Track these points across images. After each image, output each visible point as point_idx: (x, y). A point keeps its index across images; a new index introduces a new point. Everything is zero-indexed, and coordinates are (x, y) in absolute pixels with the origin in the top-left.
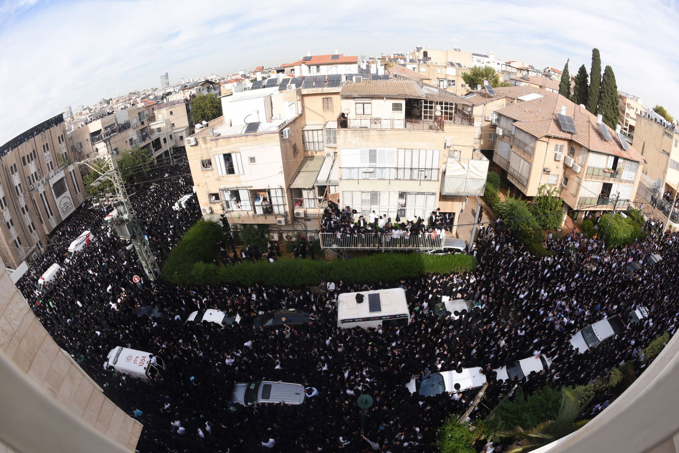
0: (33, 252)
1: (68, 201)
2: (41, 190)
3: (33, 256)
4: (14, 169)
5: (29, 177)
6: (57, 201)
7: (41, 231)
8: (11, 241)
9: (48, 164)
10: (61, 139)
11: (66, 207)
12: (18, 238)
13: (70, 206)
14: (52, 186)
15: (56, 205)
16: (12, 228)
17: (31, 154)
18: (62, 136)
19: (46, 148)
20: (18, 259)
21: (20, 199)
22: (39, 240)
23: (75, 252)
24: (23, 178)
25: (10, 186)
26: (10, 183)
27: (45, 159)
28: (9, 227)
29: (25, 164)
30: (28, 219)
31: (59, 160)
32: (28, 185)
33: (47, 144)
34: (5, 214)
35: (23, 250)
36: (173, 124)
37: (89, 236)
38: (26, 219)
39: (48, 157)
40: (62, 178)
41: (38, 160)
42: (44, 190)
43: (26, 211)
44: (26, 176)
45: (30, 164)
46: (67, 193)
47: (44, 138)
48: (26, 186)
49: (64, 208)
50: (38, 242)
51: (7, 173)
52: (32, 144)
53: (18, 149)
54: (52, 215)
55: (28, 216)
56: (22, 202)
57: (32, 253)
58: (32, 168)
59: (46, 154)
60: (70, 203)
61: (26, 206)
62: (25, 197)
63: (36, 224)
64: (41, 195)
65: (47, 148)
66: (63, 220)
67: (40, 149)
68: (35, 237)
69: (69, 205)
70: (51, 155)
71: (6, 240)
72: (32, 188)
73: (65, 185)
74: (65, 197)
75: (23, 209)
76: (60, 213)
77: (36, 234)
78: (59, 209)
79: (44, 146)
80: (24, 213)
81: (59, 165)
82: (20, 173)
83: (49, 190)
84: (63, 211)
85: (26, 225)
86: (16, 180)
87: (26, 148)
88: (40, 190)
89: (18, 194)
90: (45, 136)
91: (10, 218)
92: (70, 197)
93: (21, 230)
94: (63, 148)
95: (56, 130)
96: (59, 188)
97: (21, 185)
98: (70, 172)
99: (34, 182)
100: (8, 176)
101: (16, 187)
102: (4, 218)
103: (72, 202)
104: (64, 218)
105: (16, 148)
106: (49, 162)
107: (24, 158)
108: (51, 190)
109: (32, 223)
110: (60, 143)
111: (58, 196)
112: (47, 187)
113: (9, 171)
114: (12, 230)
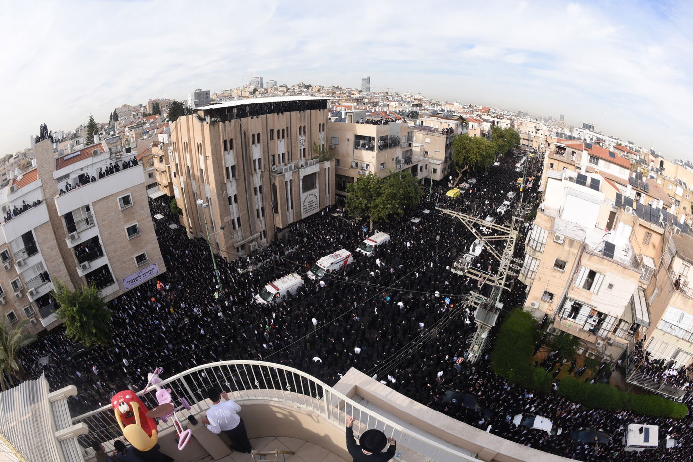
0: (254, 240)
1: (315, 200)
2: (288, 176)
3: (251, 245)
4: (257, 138)
5: (274, 156)
6: (303, 196)
7: (270, 220)
8: (227, 219)
9: (301, 149)
10: (322, 127)
11: (310, 205)
12: (238, 219)
13: (314, 206)
14: (302, 177)
15: (300, 199)
16: (234, 204)
17: (283, 130)
18: (323, 124)
19: (303, 130)
20: (230, 241)
21: (255, 176)
22: (264, 229)
23: (328, 271)
24: (266, 154)
25: (246, 157)
26: (246, 153)
27: (299, 144)
28: (230, 203)
29: (272, 138)
30: (258, 202)
31: (314, 150)
32: (271, 165)
33: (305, 127)
34: (229, 185)
35: (239, 234)
36: (427, 152)
37: (348, 258)
38: (256, 201)
39: (302, 142)
40: (315, 173)
41: (290, 140)
42: (291, 178)
43: (259, 192)
44: (270, 152)
45: (279, 141)
46: (316, 191)
47: (303, 118)
48: (268, 165)
49: (308, 207)
50: (262, 231)
51: (245, 139)
52: (286, 119)
53: (267, 118)
54: (292, 208)
55: (259, 199)
56: (257, 181)
57: (252, 241)
58: (281, 147)
59: (301, 138)
60: (315, 203)
61: (261, 187)
62: (262, 176)
63: (268, 211)
64: (286, 182)
65: (305, 131)
66: (303, 218)
67: (295, 129)
68: (261, 225)
69: (314, 204)
70: (307, 140)
71: (221, 216)
72: (276, 170)
73: (316, 181)
74: (313, 194)
75: (255, 189)
76: (302, 210)
77: (263, 222)
78: (302, 205)
79: (301, 128)
80: (256, 194)
81: (313, 156)
82: (264, 146)
83: (298, 180)
84: (306, 208)
85: (254, 207)
86: (257, 152)
87: (278, 121)
88: (286, 176)
89: (255, 170)
90: (305, 117)
91: (235, 193)
92: (318, 197)
93: (246, 212)
94: (321, 138)
95: (317, 116)
96: (309, 182)
97: (262, 161)
98: (325, 169)
99: (279, 163)
100: (245, 144)
101: (255, 161)
102: (226, 189)
103: (318, 202)
104: (304, 216)
105: (265, 116)
106: (302, 148)
107: (272, 131)
108: (299, 181)
109: (263, 209)
110: (320, 131)
111: (304, 191)
112: (296, 177)
113: (249, 139)
114: (234, 207)
